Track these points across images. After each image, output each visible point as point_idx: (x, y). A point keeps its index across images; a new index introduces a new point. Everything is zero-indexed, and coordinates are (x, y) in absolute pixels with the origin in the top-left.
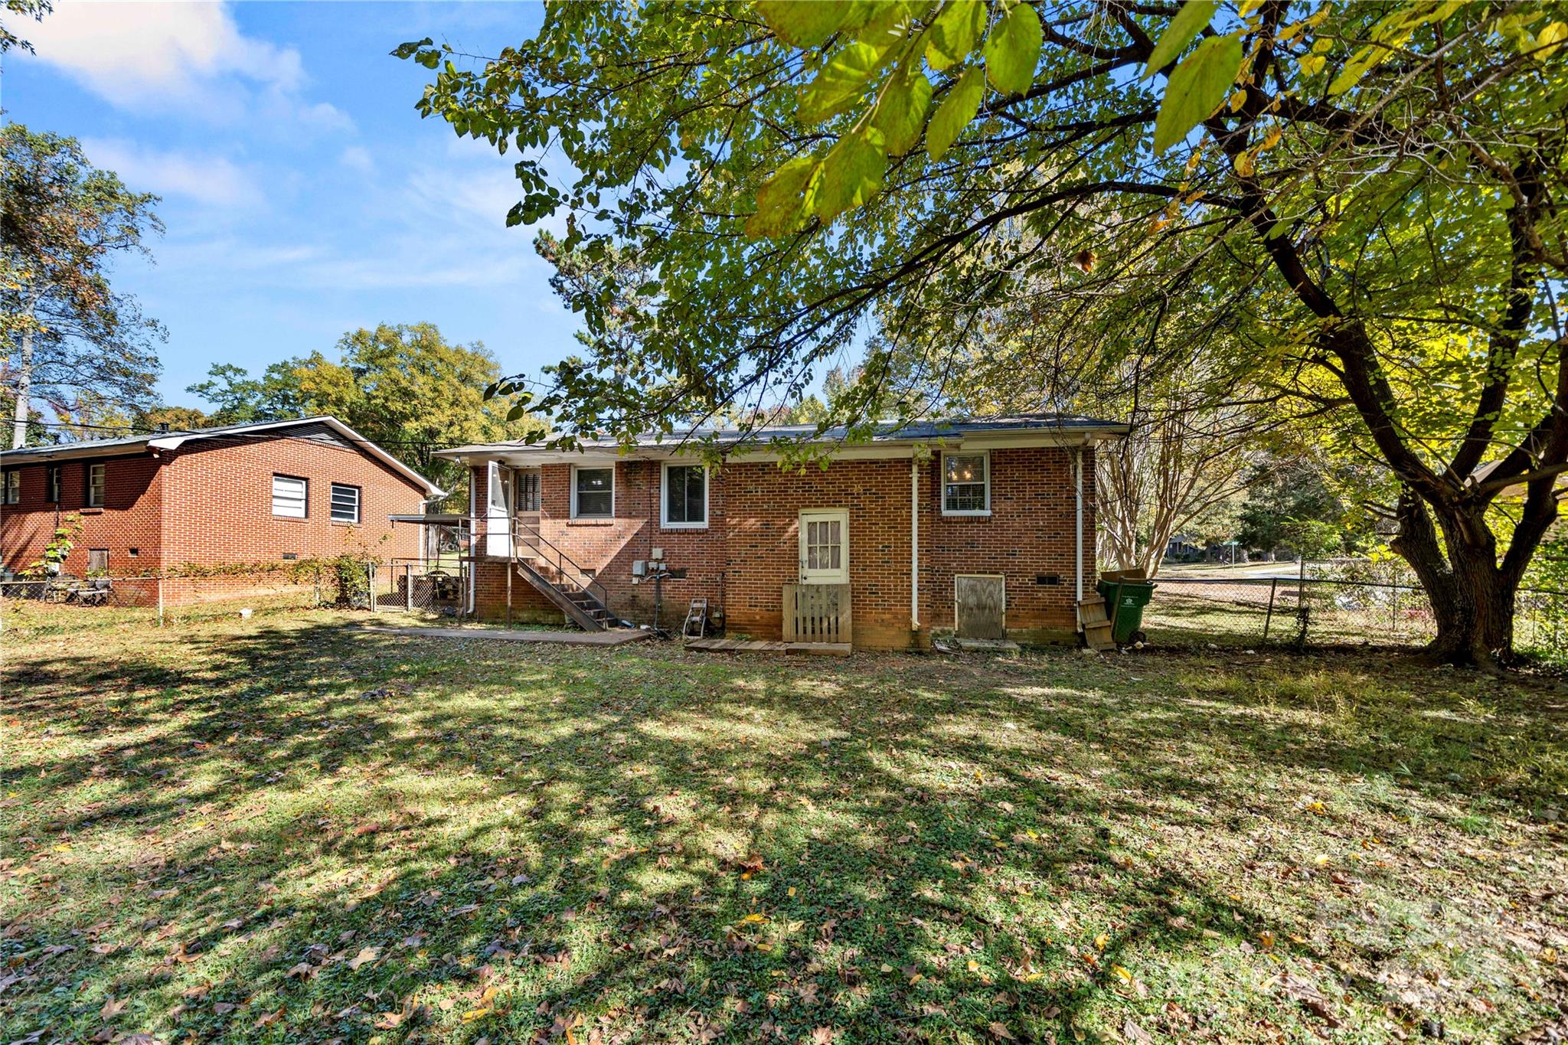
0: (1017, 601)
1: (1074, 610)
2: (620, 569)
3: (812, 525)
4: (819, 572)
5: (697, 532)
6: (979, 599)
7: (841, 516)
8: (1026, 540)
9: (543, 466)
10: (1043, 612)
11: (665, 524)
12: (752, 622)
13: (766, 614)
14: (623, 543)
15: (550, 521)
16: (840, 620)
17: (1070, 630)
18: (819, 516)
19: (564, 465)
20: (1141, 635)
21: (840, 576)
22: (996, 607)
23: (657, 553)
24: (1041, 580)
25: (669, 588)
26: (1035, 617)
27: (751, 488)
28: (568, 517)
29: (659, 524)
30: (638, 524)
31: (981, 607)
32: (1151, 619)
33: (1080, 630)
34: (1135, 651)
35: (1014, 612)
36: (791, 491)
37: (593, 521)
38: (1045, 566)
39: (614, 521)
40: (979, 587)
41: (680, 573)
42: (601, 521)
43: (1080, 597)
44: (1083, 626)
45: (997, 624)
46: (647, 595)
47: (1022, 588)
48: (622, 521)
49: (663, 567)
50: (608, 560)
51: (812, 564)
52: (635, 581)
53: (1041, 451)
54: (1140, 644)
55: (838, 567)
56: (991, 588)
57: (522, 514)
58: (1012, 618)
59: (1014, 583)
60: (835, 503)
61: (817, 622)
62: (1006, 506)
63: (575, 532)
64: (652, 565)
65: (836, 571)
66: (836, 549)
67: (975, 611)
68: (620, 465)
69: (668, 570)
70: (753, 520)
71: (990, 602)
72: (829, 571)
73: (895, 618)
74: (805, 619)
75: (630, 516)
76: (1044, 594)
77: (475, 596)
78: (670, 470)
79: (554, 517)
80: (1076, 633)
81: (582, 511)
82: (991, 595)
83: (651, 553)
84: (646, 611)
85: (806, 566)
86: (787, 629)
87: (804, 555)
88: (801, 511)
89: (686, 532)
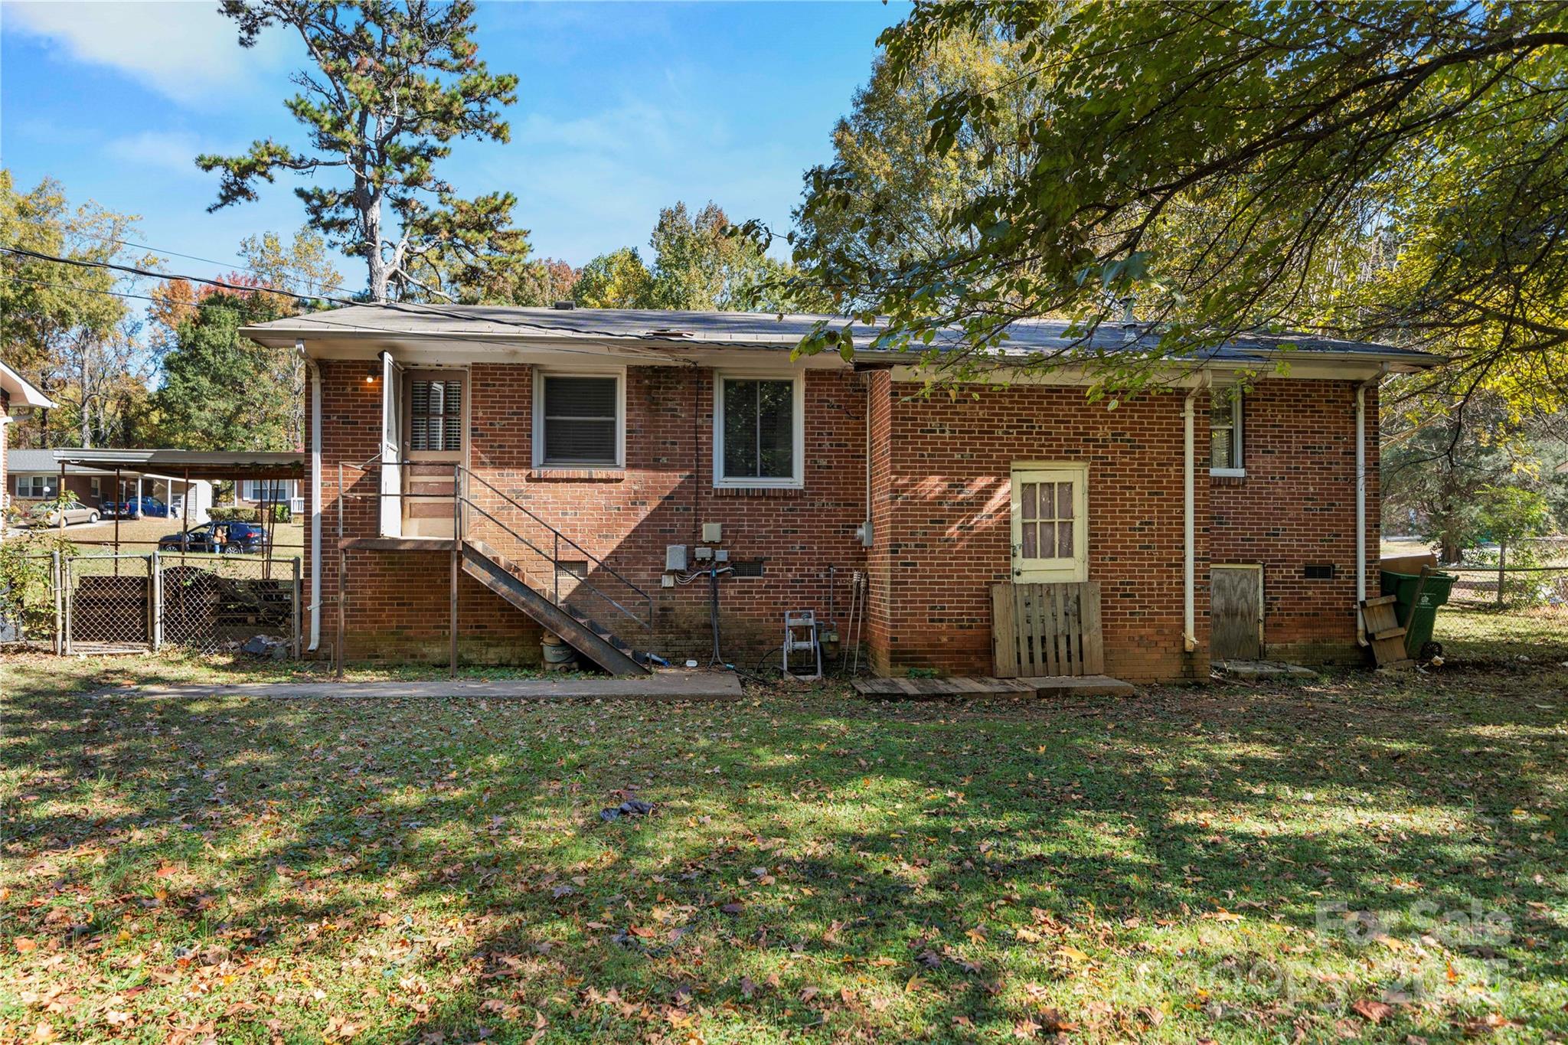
0: (1279, 604)
1: (1353, 614)
2: (637, 559)
3: (1028, 488)
4: (1039, 563)
5: (785, 495)
6: (1228, 601)
7: (1075, 475)
8: (1292, 514)
9: (477, 367)
10: (1312, 619)
11: (721, 481)
12: (935, 648)
13: (959, 634)
14: (643, 513)
15: (489, 475)
16: (1085, 638)
17: (1348, 643)
18: (1039, 473)
19: (520, 368)
20: (1437, 648)
21: (1072, 569)
22: (1251, 612)
23: (711, 531)
24: (1310, 571)
25: (732, 592)
26: (1305, 627)
27: (934, 424)
28: (529, 465)
29: (710, 482)
30: (673, 479)
31: (1231, 612)
32: (1447, 625)
33: (1364, 643)
34: (1432, 668)
35: (1277, 619)
36: (999, 433)
37: (583, 473)
38: (1316, 552)
39: (627, 474)
40: (1227, 583)
41: (754, 566)
42: (600, 473)
43: (1362, 595)
44: (1370, 637)
45: (1252, 638)
46: (690, 606)
47: (1287, 584)
48: (640, 474)
49: (722, 555)
50: (614, 544)
51: (1029, 552)
52: (668, 582)
53: (1312, 384)
54: (1438, 659)
55: (1069, 553)
56: (1244, 584)
57: (416, 456)
58: (1273, 628)
59: (1277, 577)
60: (1068, 454)
61: (1050, 645)
62: (1264, 463)
63: (544, 491)
64: (702, 553)
65: (1066, 562)
66: (1067, 527)
67: (1223, 619)
68: (636, 373)
69: (731, 561)
70: (934, 480)
71: (1243, 606)
72: (1056, 562)
73: (1159, 633)
74: (1030, 639)
75: (655, 465)
76: (1315, 592)
77: (322, 616)
78: (728, 384)
79: (500, 462)
80: (1358, 646)
81: (553, 453)
82: (1244, 595)
83: (698, 532)
84: (687, 634)
85: (1019, 553)
86: (1003, 656)
87: (1017, 538)
88: (1014, 465)
89: (765, 495)
